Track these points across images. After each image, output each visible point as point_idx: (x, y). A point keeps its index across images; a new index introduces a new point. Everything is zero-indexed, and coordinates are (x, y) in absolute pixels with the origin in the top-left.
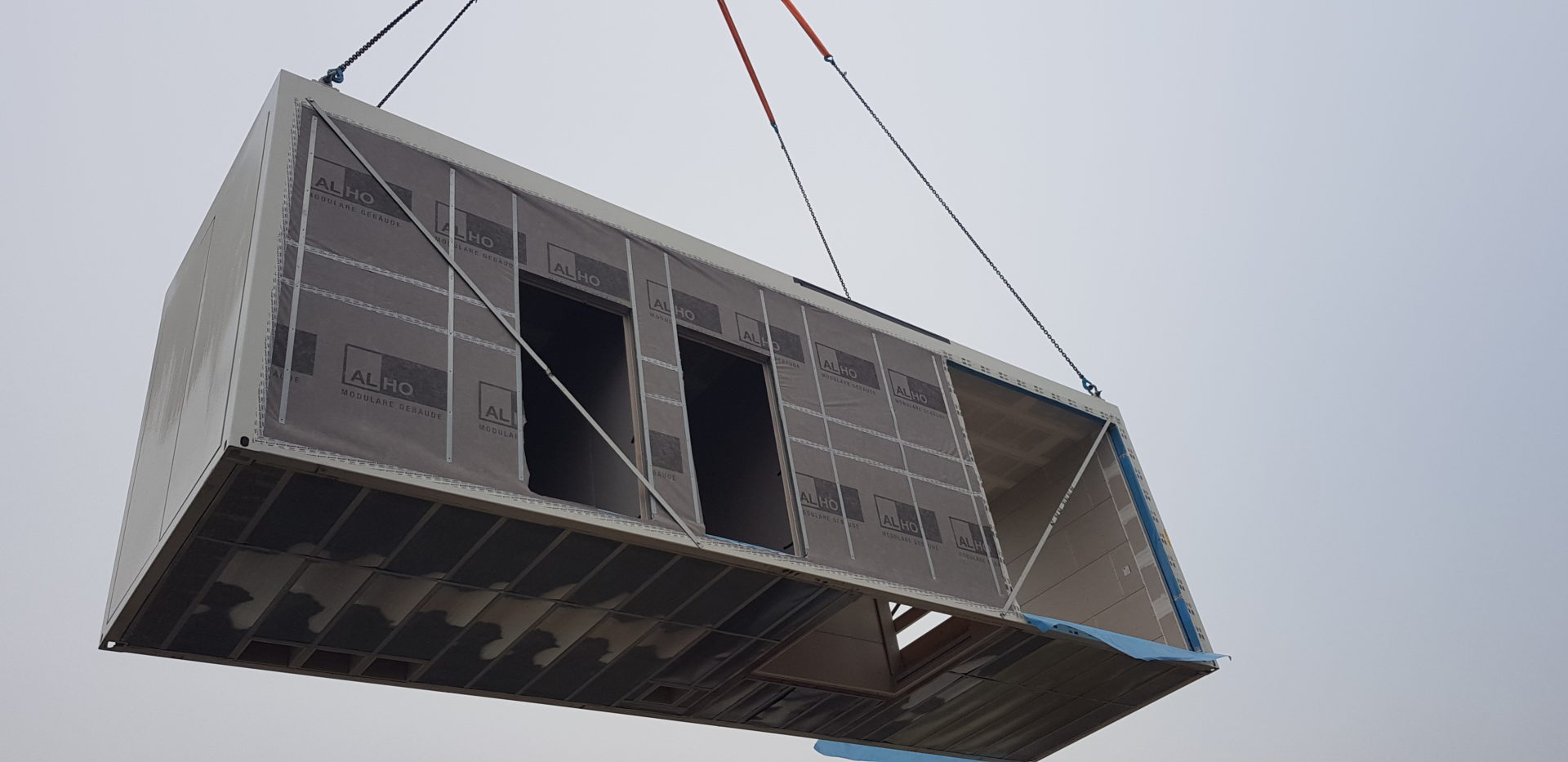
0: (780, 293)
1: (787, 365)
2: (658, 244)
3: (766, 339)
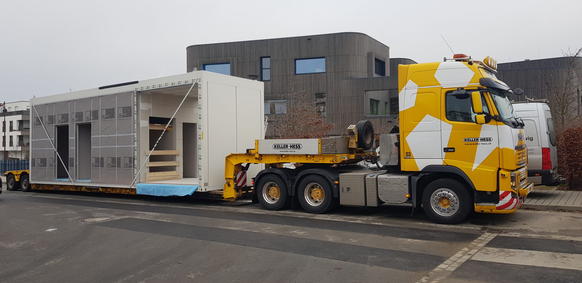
0: (95, 97)
3: (91, 116)
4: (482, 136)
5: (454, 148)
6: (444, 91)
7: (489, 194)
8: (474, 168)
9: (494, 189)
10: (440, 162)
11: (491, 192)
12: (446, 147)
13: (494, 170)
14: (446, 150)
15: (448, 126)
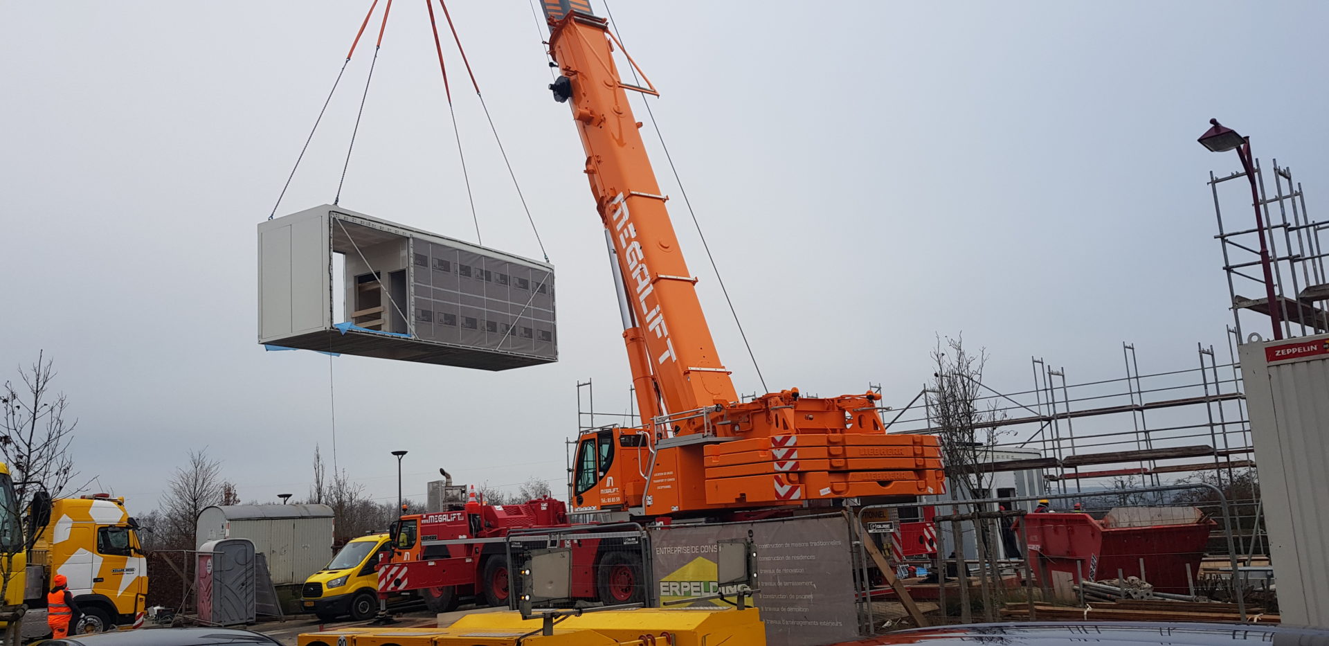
4: (127, 567)
5: (102, 579)
6: (97, 527)
7: (127, 616)
8: (119, 595)
9: (132, 612)
10: (89, 592)
11: (130, 615)
12: (96, 577)
13: (134, 595)
14: (95, 580)
15: (99, 559)
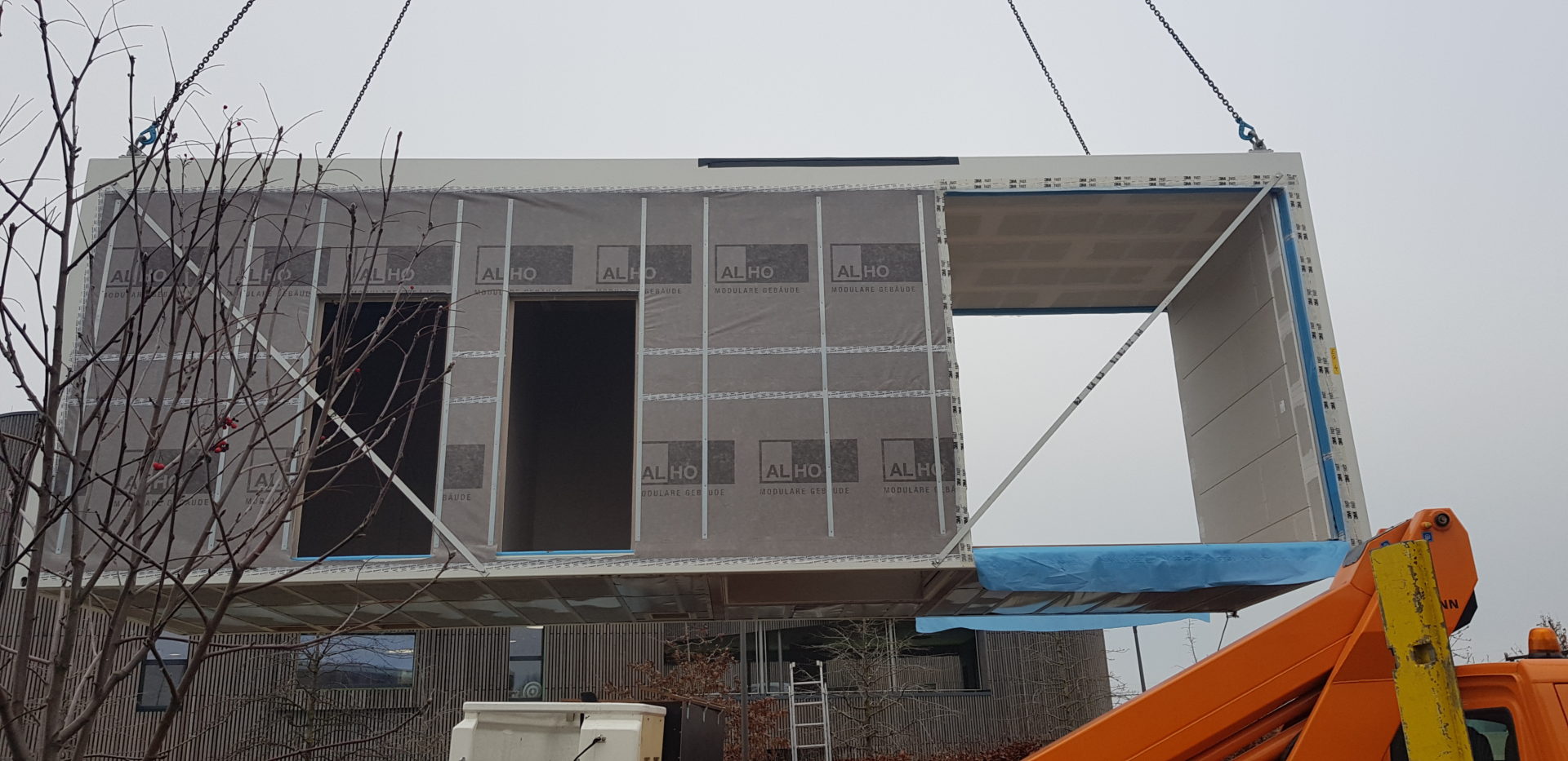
0: (672, 193)
1: (663, 295)
2: (501, 190)
3: (637, 269)
